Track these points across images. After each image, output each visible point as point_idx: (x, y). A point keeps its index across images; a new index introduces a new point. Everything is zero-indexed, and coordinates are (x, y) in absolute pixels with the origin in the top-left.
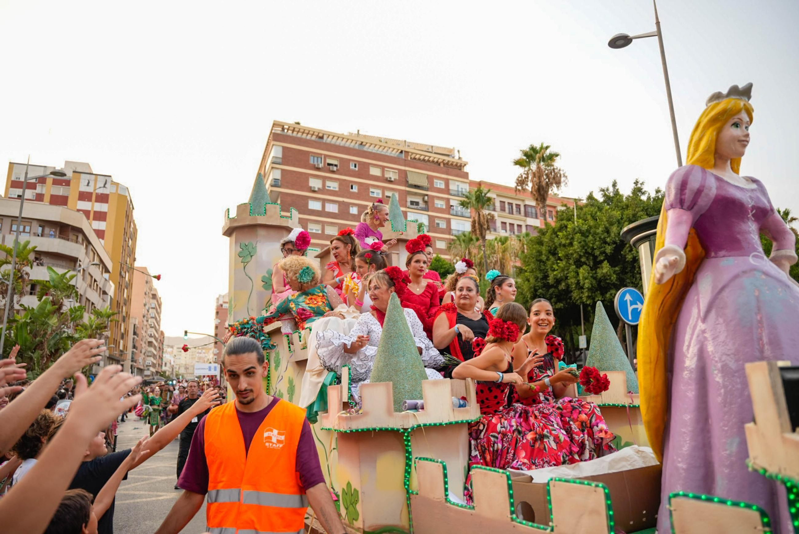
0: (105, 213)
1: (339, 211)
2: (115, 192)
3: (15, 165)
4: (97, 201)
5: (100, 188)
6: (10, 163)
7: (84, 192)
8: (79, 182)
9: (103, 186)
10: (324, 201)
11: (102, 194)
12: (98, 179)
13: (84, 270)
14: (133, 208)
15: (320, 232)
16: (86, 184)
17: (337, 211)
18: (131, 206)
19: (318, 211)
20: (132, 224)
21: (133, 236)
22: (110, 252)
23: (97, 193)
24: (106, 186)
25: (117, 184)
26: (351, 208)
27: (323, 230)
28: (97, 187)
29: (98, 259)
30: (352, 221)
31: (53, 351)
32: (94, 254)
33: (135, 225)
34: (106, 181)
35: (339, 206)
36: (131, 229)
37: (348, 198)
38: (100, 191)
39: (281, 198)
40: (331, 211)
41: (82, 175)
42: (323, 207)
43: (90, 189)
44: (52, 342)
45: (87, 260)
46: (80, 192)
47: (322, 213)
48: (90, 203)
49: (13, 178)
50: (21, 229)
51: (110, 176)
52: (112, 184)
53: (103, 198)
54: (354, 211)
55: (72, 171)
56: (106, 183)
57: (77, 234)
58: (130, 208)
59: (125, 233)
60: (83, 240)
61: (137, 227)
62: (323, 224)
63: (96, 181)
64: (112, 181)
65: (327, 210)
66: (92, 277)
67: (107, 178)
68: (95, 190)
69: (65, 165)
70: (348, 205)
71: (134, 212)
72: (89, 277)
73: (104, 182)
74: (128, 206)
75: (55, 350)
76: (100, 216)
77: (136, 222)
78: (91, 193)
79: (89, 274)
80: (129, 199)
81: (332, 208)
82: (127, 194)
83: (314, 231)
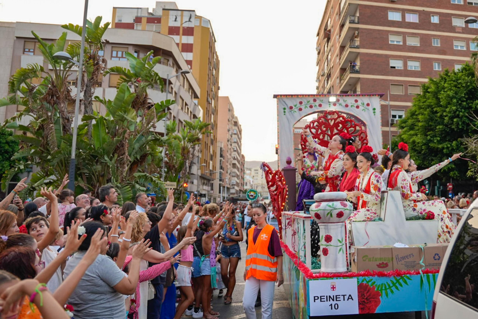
0: (192, 45)
1: (419, 21)
2: (198, 25)
3: (117, 9)
4: (184, 34)
5: (186, 22)
6: (114, 8)
7: (172, 27)
8: (168, 18)
9: (188, 20)
10: (404, 12)
11: (188, 28)
12: (184, 14)
13: (176, 93)
14: (215, 41)
15: (401, 43)
16: (174, 20)
17: (417, 21)
18: (213, 38)
19: (398, 22)
20: (215, 55)
21: (216, 66)
22: (198, 80)
23: (183, 27)
24: (191, 20)
25: (200, 18)
26: (432, 18)
27: (404, 41)
28: (184, 22)
29: (188, 84)
30: (433, 30)
31: (139, 158)
32: (184, 78)
33: (217, 56)
34: (191, 15)
35: (419, 15)
36: (215, 60)
37: (428, 7)
38: (186, 25)
39: (360, 10)
40: (411, 21)
41: (171, 12)
42: (403, 17)
43: (177, 24)
44: (137, 146)
45: (178, 84)
46: (169, 27)
47: (403, 24)
48: (178, 37)
49: (116, 21)
50: (120, 54)
51: (194, 11)
52: (196, 18)
53: (189, 32)
54: (435, 20)
55: (161, 9)
56: (190, 18)
57: (168, 58)
58: (212, 40)
59: (210, 63)
60: (173, 64)
61: (219, 59)
62: (404, 34)
63: (182, 16)
64: (196, 15)
65: (407, 20)
66: (183, 100)
67: (191, 12)
68: (182, 24)
69: (156, 5)
70: (429, 15)
71: (216, 43)
72: (180, 101)
73: (189, 17)
74: (211, 38)
75: (141, 157)
76: (187, 48)
77: (218, 54)
78: (179, 28)
79: (181, 97)
80: (211, 32)
81: (412, 18)
82: (209, 27)
83: (395, 43)
